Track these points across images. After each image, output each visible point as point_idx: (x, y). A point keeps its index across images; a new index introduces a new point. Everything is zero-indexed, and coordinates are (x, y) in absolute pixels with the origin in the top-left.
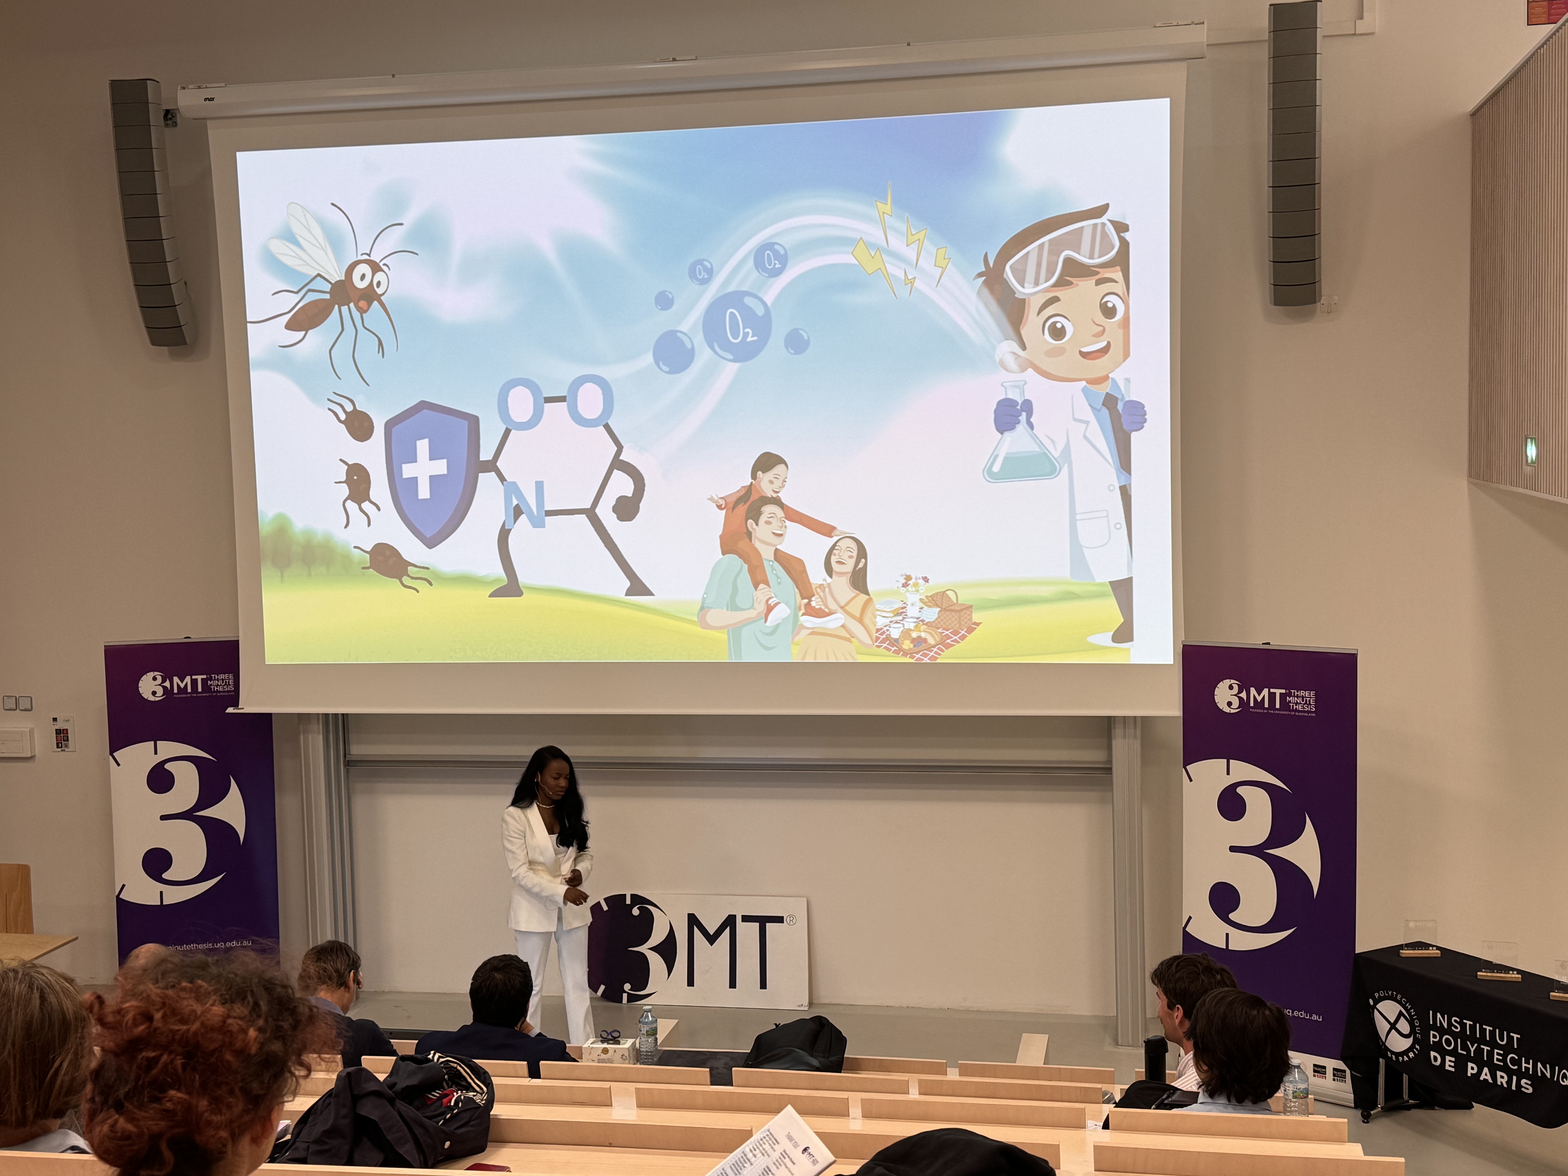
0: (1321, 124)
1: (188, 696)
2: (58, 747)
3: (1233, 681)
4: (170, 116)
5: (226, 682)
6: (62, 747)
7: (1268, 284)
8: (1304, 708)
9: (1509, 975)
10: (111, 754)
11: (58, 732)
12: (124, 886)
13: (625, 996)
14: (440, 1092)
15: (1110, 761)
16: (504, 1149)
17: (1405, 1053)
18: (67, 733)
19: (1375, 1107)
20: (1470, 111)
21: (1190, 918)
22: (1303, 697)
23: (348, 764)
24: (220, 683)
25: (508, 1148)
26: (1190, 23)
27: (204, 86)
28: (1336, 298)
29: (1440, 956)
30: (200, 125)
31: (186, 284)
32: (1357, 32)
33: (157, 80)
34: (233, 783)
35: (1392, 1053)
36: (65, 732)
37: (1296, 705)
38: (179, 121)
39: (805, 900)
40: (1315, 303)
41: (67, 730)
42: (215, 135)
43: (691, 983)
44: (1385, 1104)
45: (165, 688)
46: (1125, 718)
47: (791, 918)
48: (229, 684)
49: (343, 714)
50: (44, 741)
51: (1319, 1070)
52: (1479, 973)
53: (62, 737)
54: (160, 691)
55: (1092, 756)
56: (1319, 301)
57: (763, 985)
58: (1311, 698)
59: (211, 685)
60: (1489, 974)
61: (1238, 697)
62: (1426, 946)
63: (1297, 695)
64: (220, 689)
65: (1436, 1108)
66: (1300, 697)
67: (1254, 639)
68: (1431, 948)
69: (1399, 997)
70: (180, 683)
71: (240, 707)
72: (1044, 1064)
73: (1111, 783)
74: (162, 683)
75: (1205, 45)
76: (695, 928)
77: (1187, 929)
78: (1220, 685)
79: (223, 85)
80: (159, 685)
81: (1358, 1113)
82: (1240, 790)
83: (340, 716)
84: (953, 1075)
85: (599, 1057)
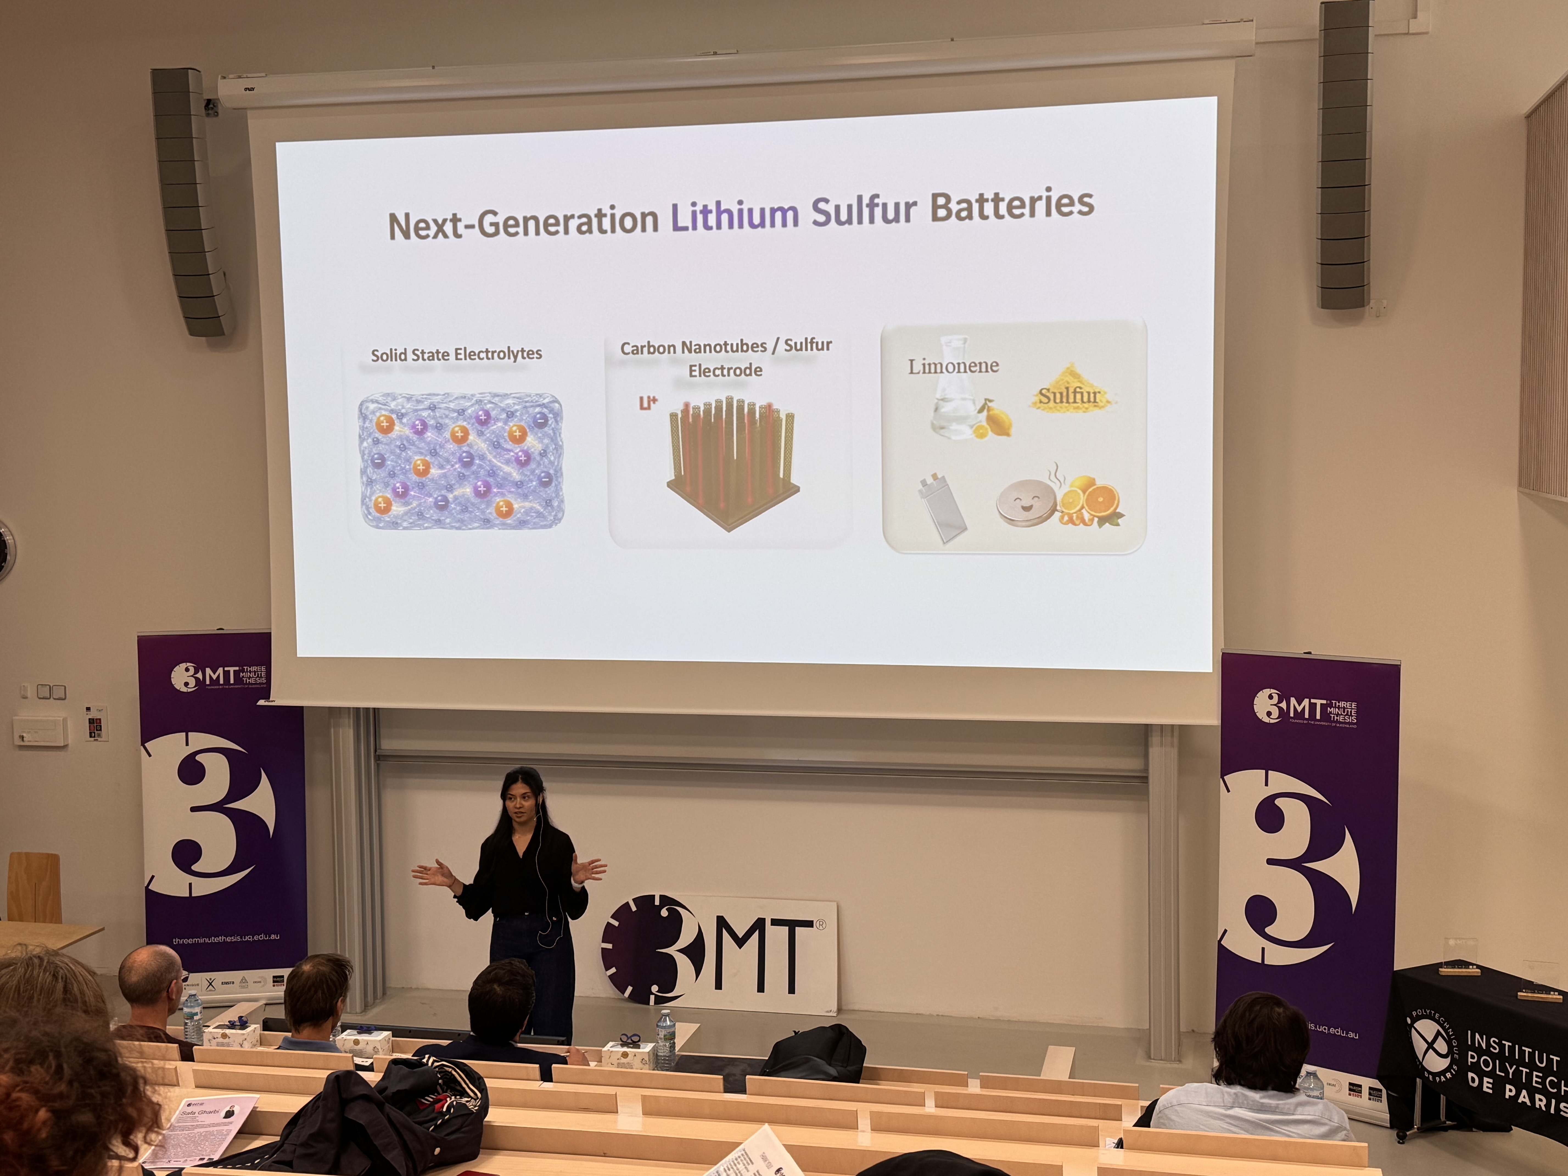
0: (1371, 126)
1: (220, 687)
2: (91, 737)
3: (1273, 691)
4: (211, 106)
5: (258, 674)
6: (94, 737)
7: (1316, 287)
8: (1345, 719)
9: (1550, 996)
10: (143, 744)
11: (91, 721)
12: (153, 877)
13: (652, 997)
14: (434, 1097)
15: (1146, 770)
16: (497, 1157)
17: (1443, 1073)
18: (100, 723)
19: (1412, 1127)
20: (1525, 114)
21: (1225, 931)
22: (1344, 708)
23: (379, 758)
24: (252, 675)
25: (500, 1155)
26: (1239, 20)
27: (245, 76)
28: (1385, 302)
29: (1480, 974)
30: (240, 115)
31: (225, 274)
32: (1410, 32)
33: (198, 69)
34: (264, 775)
35: (1430, 1073)
36: (98, 721)
37: (1337, 717)
38: (220, 112)
39: (835, 903)
40: (1363, 306)
41: (100, 719)
42: (255, 125)
43: (719, 985)
44: (1421, 1125)
45: (197, 679)
46: (1162, 726)
47: (821, 923)
48: (261, 677)
49: (374, 709)
50: (77, 731)
51: (1355, 1089)
52: (1519, 994)
53: (95, 726)
54: (192, 682)
55: (1128, 764)
56: (1369, 303)
57: (792, 990)
58: (1352, 709)
59: (243, 677)
60: (1530, 995)
61: (1278, 707)
62: (1466, 964)
63: (1339, 706)
64: (252, 681)
65: (1474, 1130)
66: (1341, 708)
67: (1295, 649)
68: (1471, 967)
69: (1437, 1015)
70: (212, 674)
71: (271, 699)
72: (1069, 1078)
73: (1147, 793)
74: (195, 674)
75: (1254, 43)
76: (724, 930)
77: (1222, 943)
78: (1260, 694)
79: (263, 74)
80: (192, 676)
81: (1394, 1133)
82: (1279, 802)
83: (371, 710)
84: (974, 1087)
85: (618, 1061)
